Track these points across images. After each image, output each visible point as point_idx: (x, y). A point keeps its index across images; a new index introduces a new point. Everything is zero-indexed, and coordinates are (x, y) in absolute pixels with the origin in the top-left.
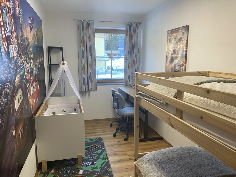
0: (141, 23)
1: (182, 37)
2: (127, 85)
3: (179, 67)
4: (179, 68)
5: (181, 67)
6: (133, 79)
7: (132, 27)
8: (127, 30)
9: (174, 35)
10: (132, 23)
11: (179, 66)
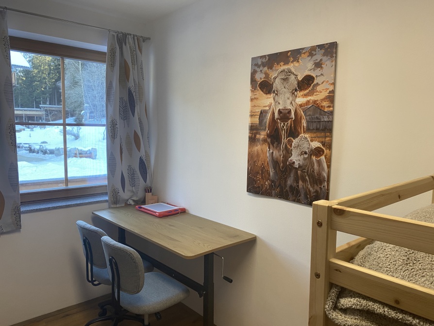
0: (149, 39)
1: (314, 76)
2: (116, 203)
3: (306, 156)
4: (305, 159)
5: (314, 158)
6: (133, 185)
7: (125, 44)
8: (112, 51)
9: (280, 70)
10: (125, 35)
11: (306, 153)
